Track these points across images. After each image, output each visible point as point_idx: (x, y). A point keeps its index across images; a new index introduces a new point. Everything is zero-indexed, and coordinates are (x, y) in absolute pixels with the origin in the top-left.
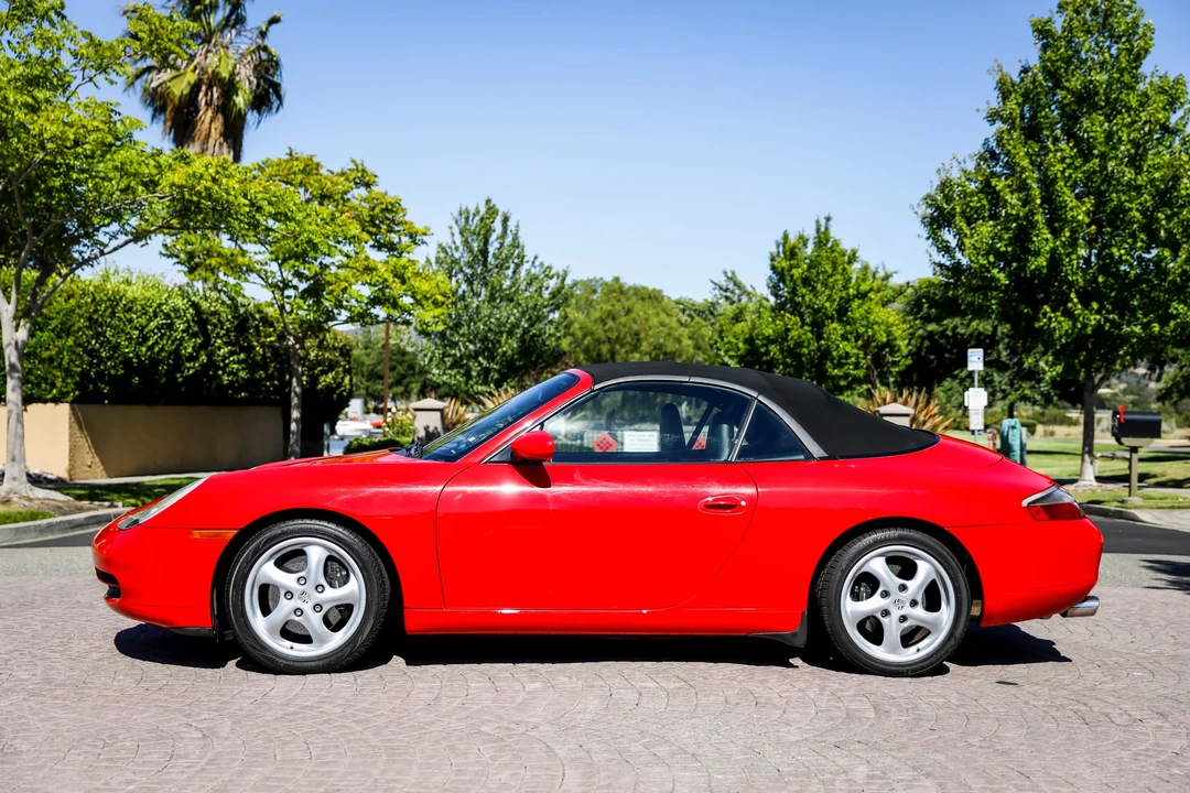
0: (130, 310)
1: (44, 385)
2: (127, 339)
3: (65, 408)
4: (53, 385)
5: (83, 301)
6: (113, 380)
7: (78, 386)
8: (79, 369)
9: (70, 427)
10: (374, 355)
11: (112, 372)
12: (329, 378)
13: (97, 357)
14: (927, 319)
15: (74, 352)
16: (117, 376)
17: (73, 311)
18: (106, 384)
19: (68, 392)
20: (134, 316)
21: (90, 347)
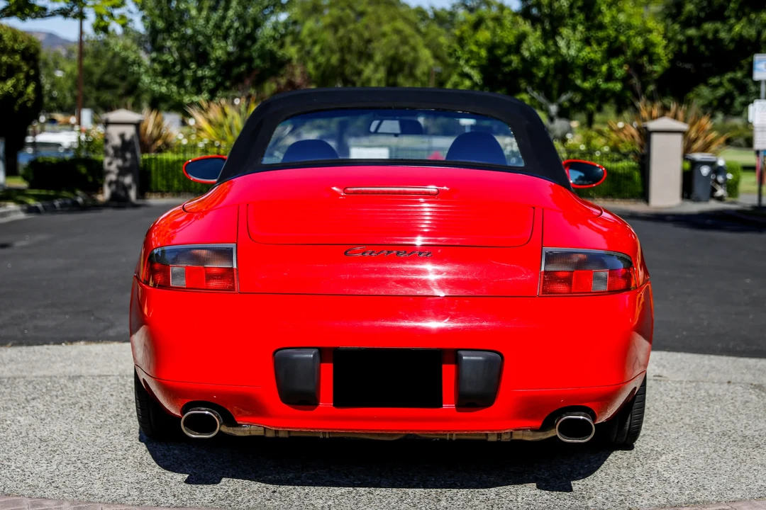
10: (104, 64)
12: (8, 85)
14: (686, 24)
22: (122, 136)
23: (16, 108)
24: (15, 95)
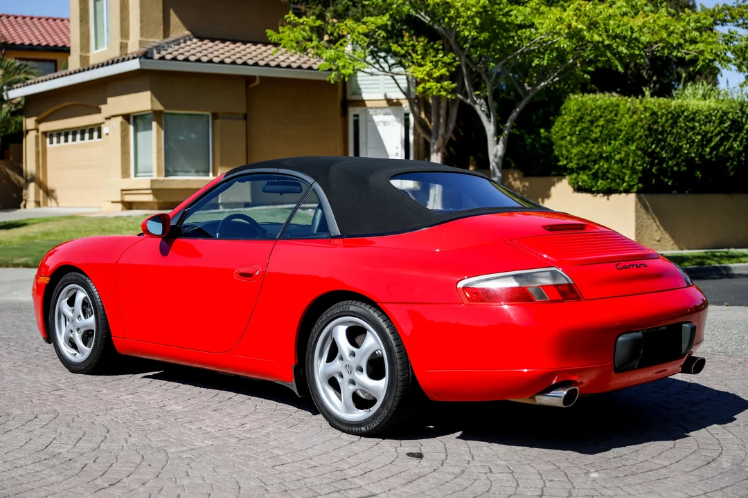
0: (693, 119)
1: (618, 181)
2: (688, 143)
3: (632, 197)
4: (623, 181)
5: (642, 116)
6: (675, 176)
7: (640, 180)
8: (641, 168)
9: (637, 211)
11: (675, 169)
13: (657, 158)
15: (637, 155)
16: (679, 171)
17: (636, 124)
18: (669, 178)
19: (634, 186)
20: (697, 124)
21: (650, 150)
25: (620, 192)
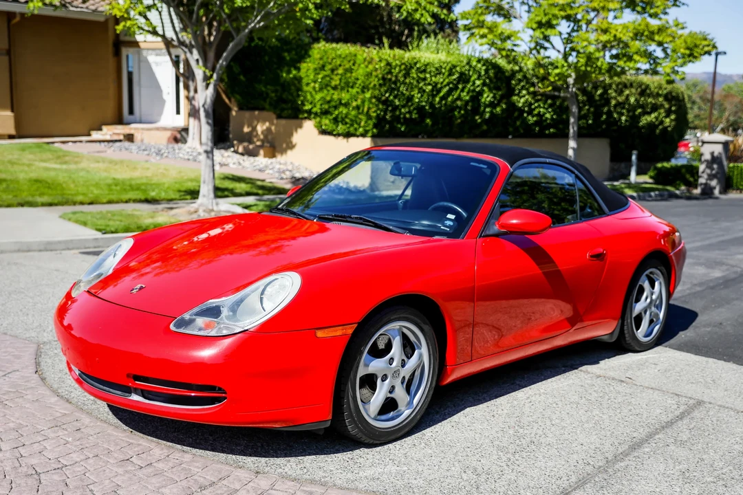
0: (424, 71)
1: (355, 125)
2: (419, 92)
3: (368, 140)
4: (360, 126)
5: (377, 66)
6: (407, 122)
7: (375, 126)
8: (375, 114)
11: (408, 116)
12: (652, 117)
13: (391, 105)
15: (372, 103)
16: (411, 118)
17: (371, 74)
18: (402, 124)
19: (369, 130)
20: (428, 76)
21: (383, 98)
22: (712, 154)
23: (658, 131)
24: (657, 123)
25: (358, 136)
